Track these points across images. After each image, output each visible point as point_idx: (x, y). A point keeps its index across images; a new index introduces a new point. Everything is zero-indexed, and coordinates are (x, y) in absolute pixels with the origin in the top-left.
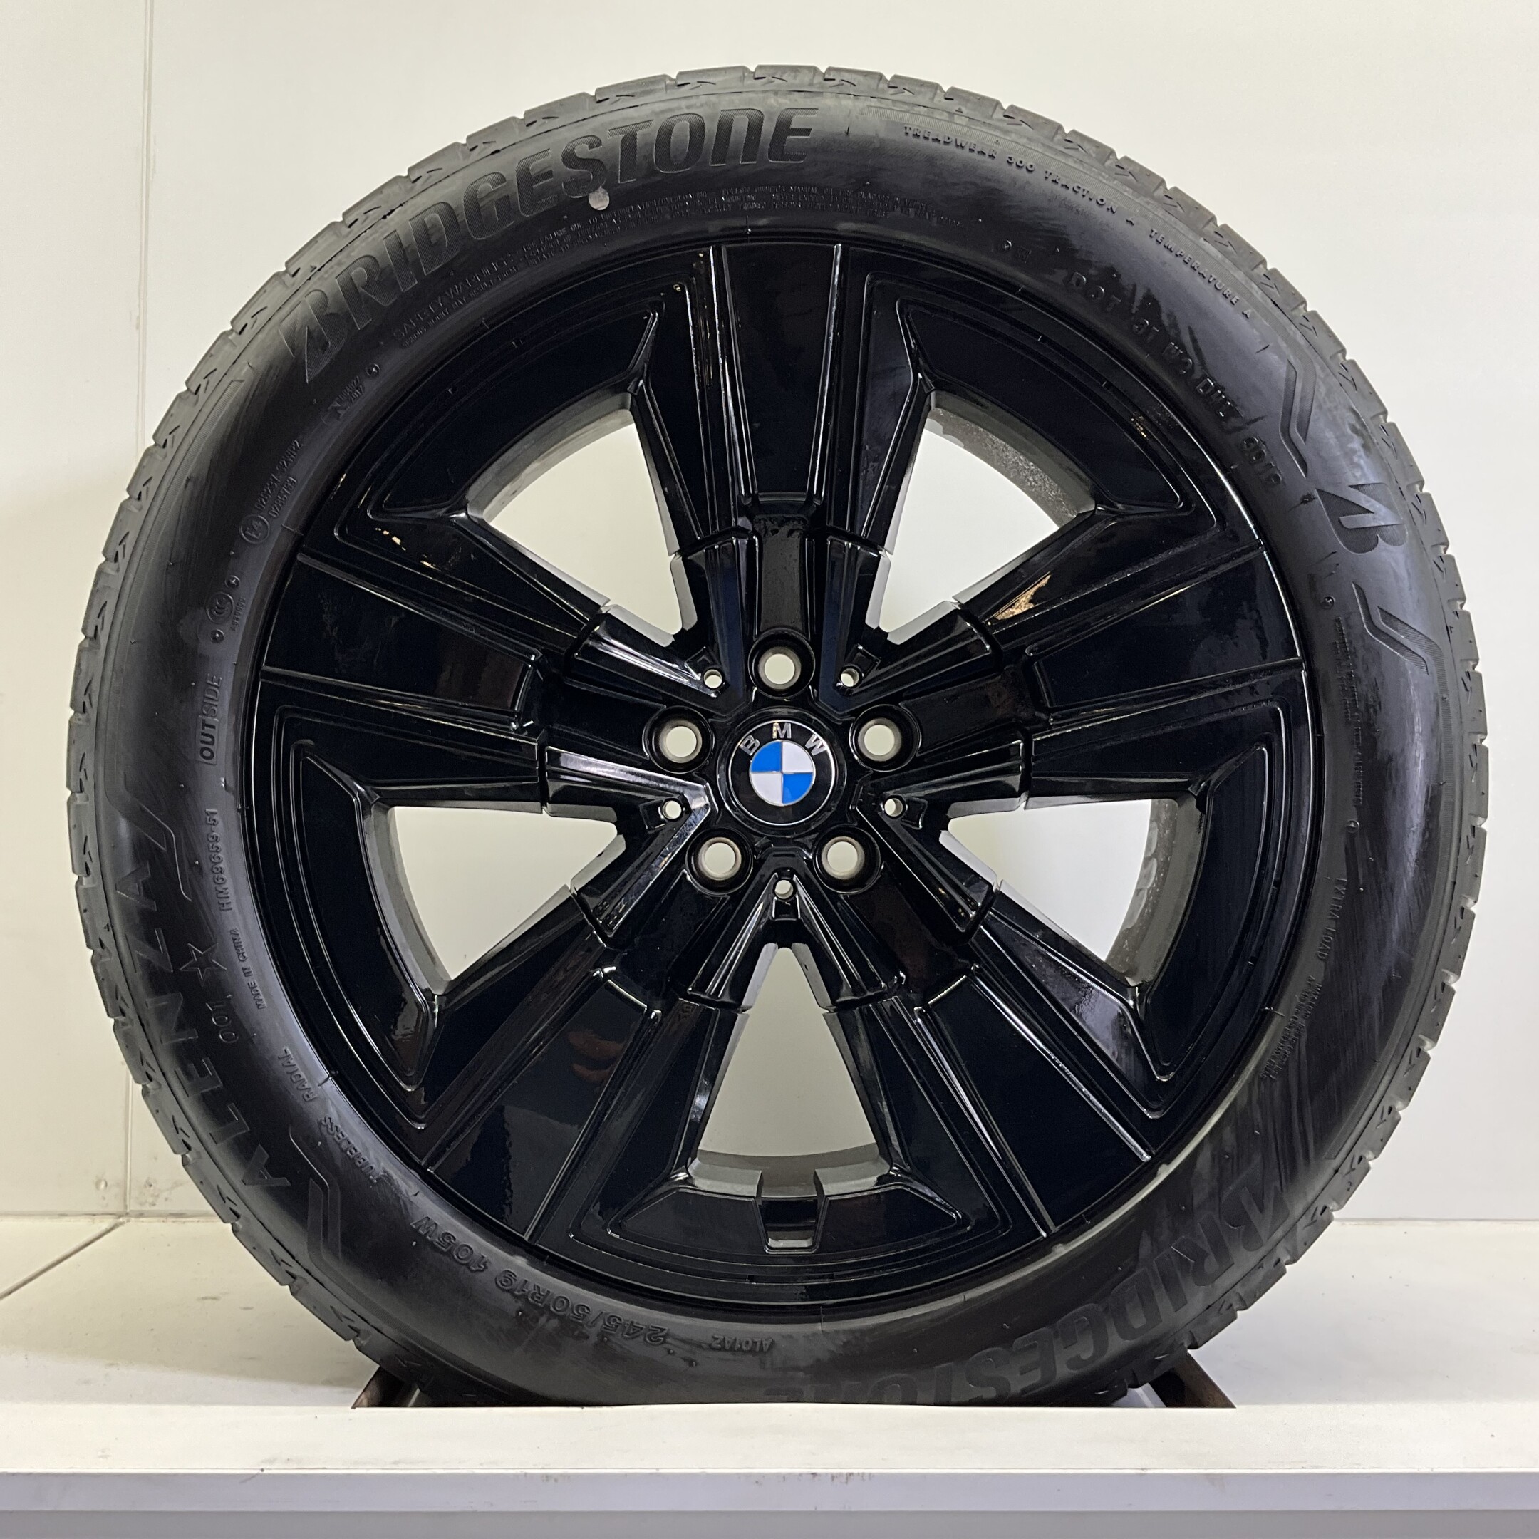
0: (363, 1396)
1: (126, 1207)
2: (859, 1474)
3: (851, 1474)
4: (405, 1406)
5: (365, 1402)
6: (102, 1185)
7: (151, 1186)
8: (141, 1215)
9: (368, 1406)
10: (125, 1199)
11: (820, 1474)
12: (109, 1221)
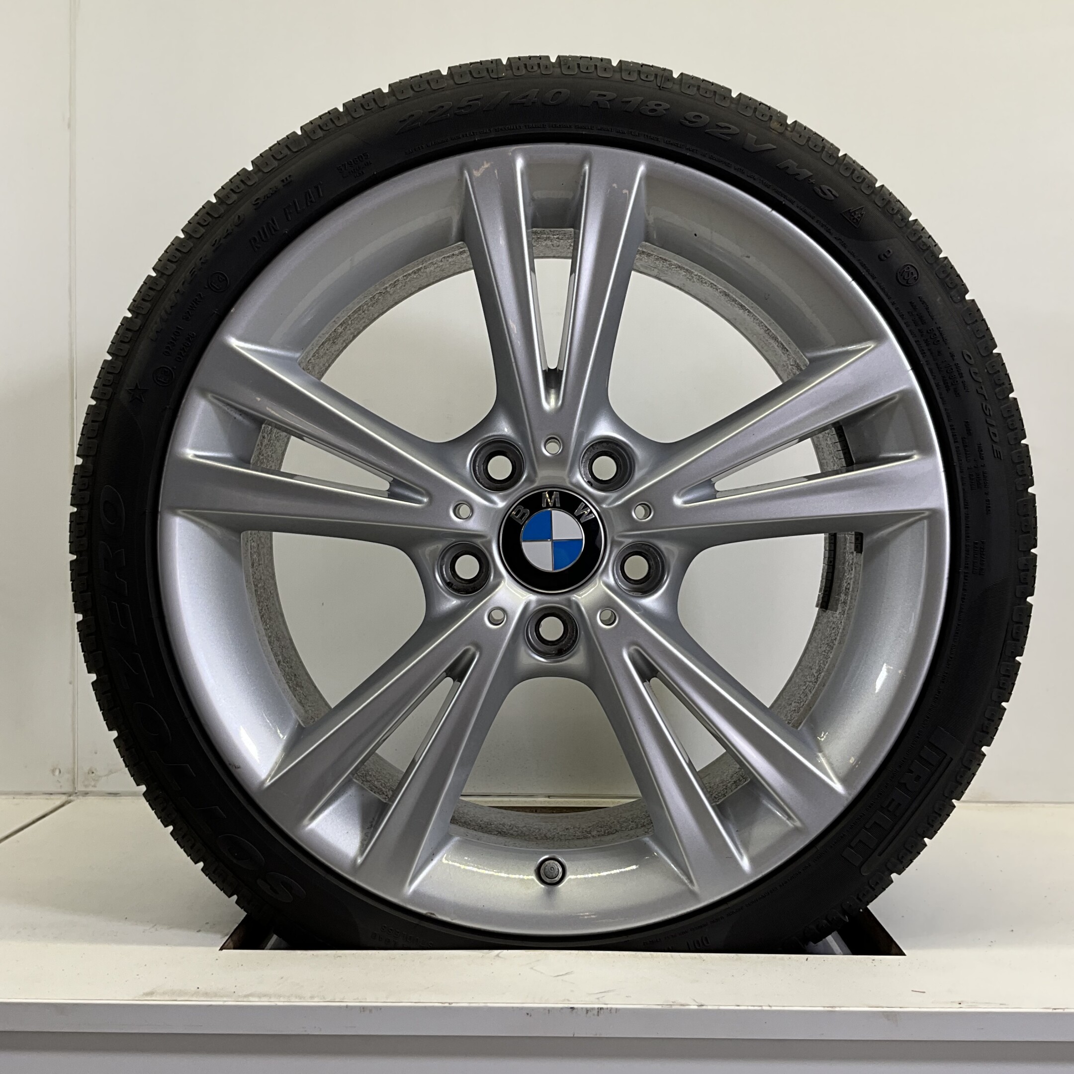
0: (229, 940)
1: (75, 788)
2: (607, 1008)
3: (601, 1008)
5: (231, 945)
6: (57, 773)
7: (93, 773)
8: (86, 794)
10: (74, 783)
11: (577, 1008)
12: (64, 798)
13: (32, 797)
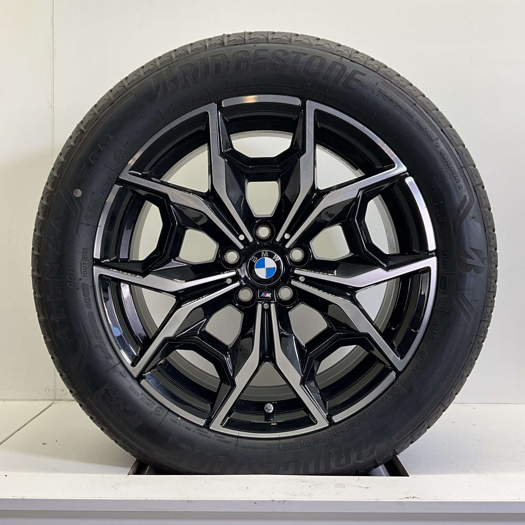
0: (131, 470)
1: (56, 397)
2: (287, 501)
3: (285, 501)
4: (144, 475)
5: (132, 472)
6: (48, 391)
7: (63, 391)
8: (60, 400)
9: (133, 474)
10: (55, 396)
11: (275, 501)
12: (50, 402)
13: (36, 401)
